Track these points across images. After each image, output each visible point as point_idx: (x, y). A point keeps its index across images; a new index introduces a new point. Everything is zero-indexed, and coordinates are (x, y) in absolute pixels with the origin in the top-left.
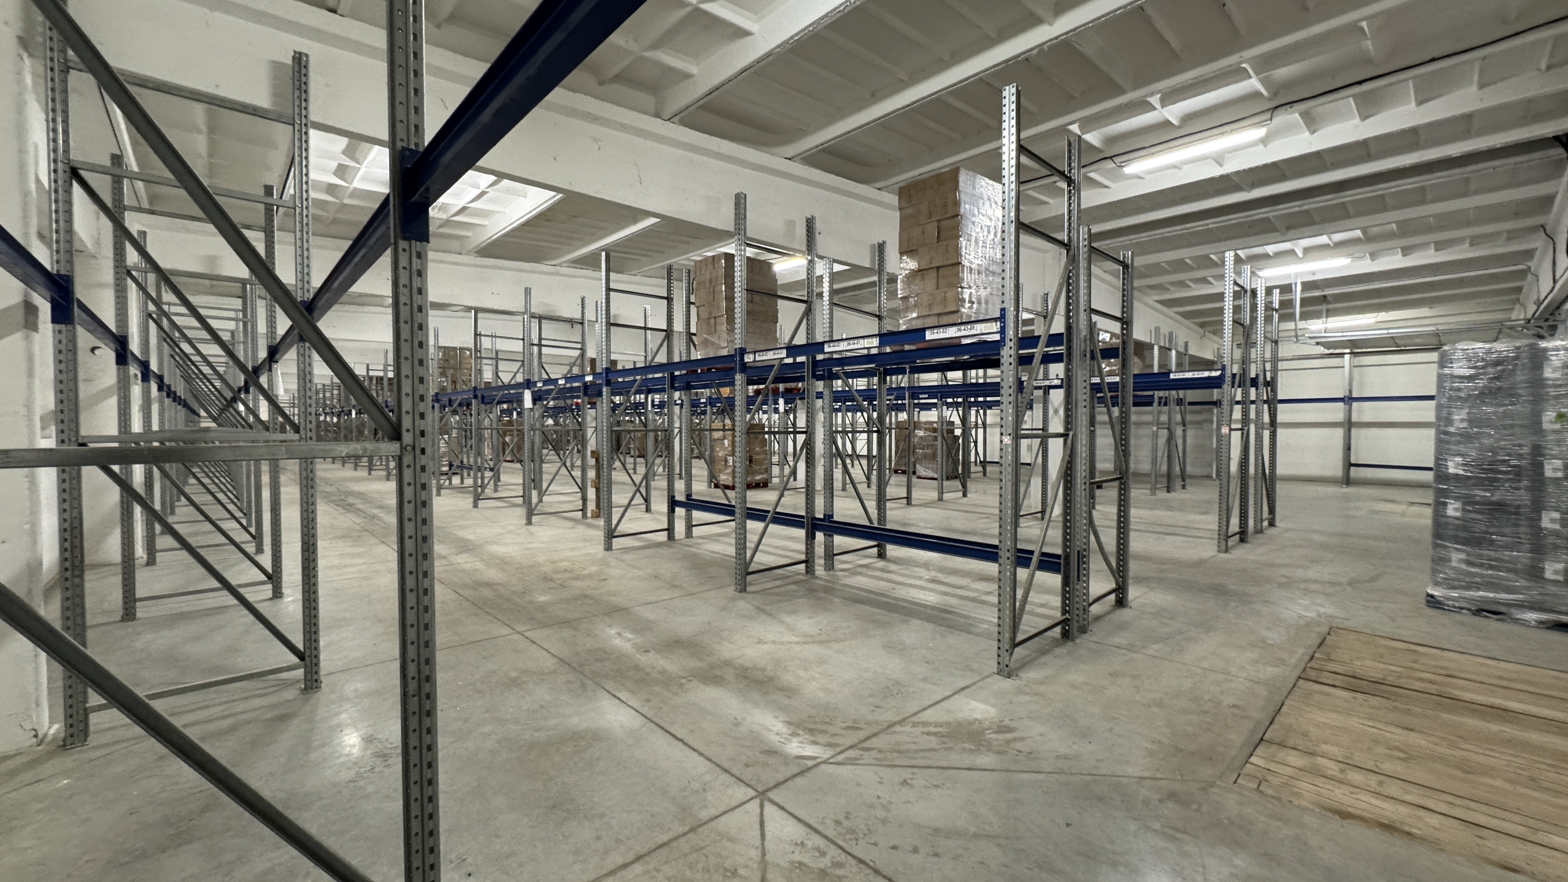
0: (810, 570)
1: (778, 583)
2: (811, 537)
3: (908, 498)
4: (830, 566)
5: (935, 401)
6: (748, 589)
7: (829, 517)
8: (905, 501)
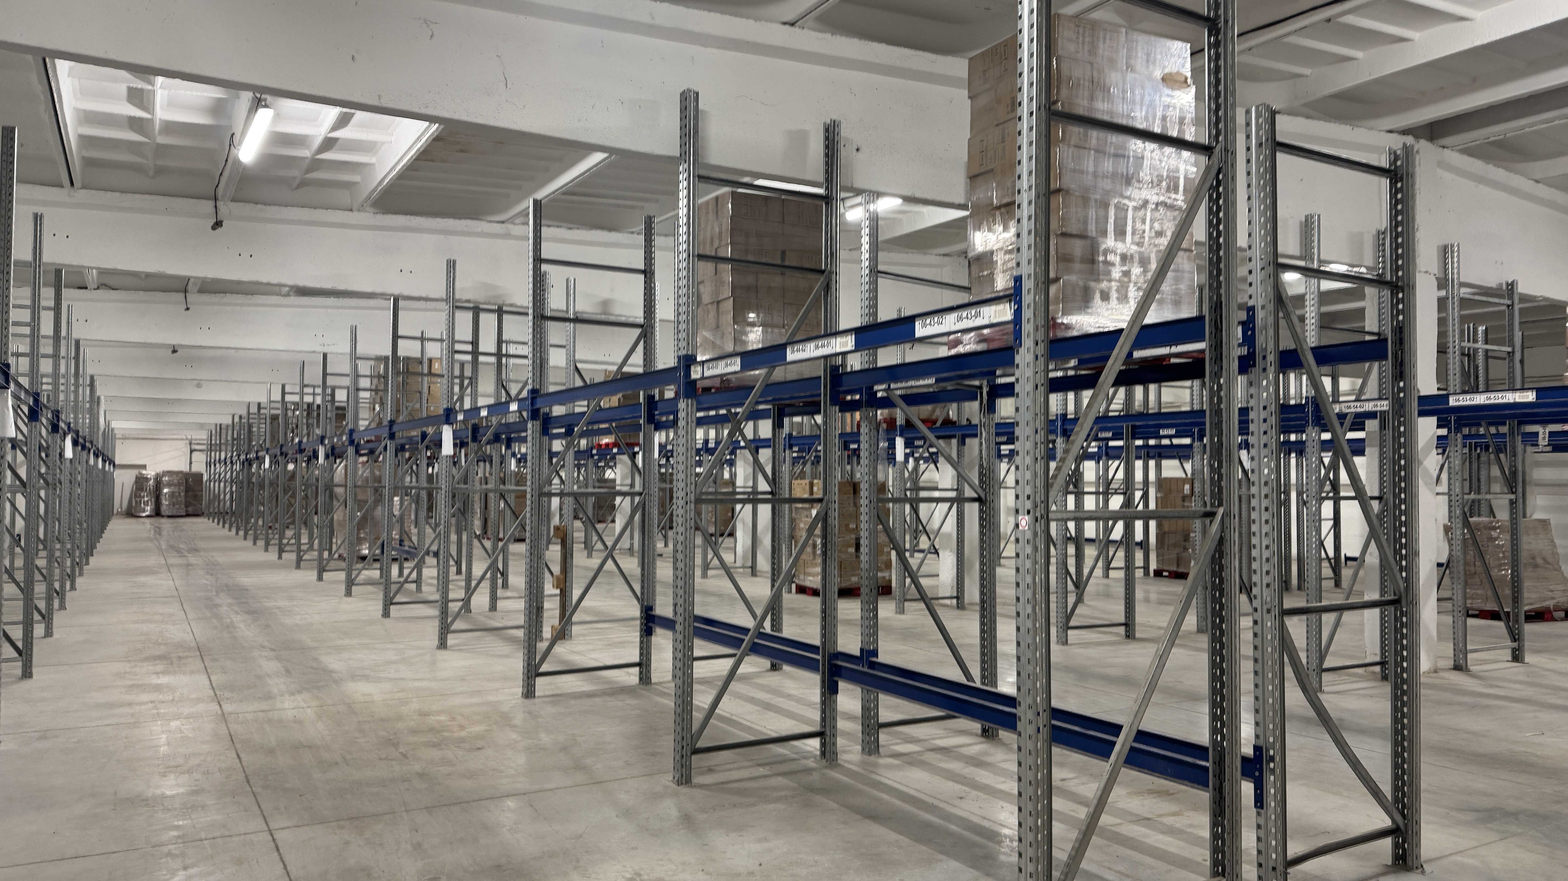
0: (828, 752)
1: (762, 771)
2: (830, 690)
3: (1129, 625)
4: (871, 746)
5: (1187, 441)
6: (697, 780)
7: (869, 654)
8: (1122, 630)
